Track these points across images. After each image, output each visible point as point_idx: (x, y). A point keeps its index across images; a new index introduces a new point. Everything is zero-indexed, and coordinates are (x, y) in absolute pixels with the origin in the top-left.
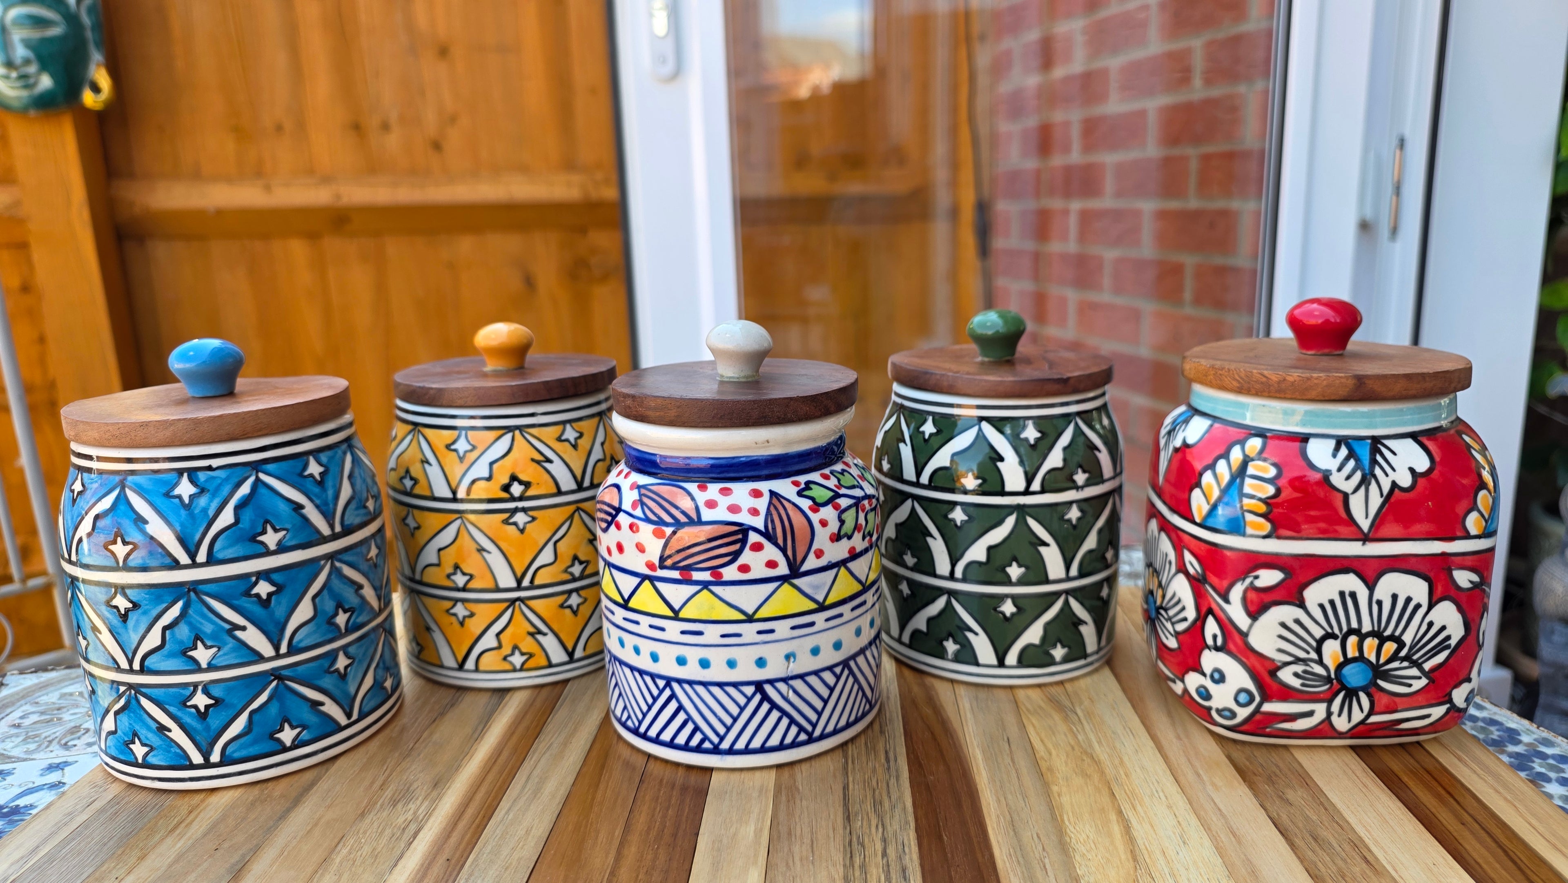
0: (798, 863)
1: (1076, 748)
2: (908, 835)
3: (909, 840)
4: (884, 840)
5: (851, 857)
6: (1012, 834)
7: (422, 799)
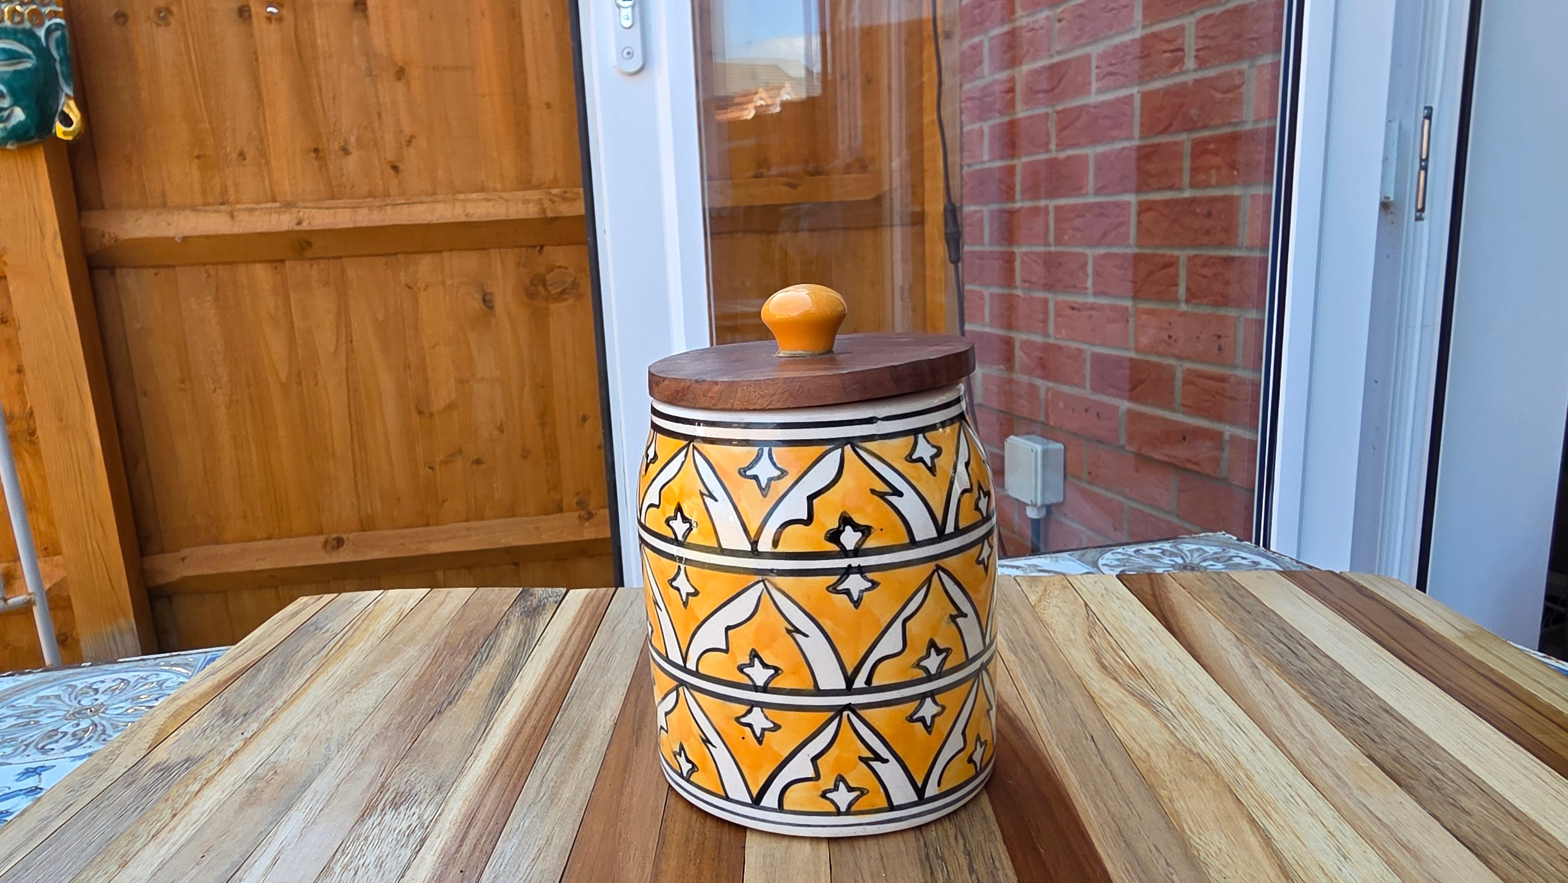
0: (868, 879)
1: (1178, 747)
2: (996, 847)
4: (968, 853)
5: (932, 873)
6: (1124, 845)
7: (425, 803)
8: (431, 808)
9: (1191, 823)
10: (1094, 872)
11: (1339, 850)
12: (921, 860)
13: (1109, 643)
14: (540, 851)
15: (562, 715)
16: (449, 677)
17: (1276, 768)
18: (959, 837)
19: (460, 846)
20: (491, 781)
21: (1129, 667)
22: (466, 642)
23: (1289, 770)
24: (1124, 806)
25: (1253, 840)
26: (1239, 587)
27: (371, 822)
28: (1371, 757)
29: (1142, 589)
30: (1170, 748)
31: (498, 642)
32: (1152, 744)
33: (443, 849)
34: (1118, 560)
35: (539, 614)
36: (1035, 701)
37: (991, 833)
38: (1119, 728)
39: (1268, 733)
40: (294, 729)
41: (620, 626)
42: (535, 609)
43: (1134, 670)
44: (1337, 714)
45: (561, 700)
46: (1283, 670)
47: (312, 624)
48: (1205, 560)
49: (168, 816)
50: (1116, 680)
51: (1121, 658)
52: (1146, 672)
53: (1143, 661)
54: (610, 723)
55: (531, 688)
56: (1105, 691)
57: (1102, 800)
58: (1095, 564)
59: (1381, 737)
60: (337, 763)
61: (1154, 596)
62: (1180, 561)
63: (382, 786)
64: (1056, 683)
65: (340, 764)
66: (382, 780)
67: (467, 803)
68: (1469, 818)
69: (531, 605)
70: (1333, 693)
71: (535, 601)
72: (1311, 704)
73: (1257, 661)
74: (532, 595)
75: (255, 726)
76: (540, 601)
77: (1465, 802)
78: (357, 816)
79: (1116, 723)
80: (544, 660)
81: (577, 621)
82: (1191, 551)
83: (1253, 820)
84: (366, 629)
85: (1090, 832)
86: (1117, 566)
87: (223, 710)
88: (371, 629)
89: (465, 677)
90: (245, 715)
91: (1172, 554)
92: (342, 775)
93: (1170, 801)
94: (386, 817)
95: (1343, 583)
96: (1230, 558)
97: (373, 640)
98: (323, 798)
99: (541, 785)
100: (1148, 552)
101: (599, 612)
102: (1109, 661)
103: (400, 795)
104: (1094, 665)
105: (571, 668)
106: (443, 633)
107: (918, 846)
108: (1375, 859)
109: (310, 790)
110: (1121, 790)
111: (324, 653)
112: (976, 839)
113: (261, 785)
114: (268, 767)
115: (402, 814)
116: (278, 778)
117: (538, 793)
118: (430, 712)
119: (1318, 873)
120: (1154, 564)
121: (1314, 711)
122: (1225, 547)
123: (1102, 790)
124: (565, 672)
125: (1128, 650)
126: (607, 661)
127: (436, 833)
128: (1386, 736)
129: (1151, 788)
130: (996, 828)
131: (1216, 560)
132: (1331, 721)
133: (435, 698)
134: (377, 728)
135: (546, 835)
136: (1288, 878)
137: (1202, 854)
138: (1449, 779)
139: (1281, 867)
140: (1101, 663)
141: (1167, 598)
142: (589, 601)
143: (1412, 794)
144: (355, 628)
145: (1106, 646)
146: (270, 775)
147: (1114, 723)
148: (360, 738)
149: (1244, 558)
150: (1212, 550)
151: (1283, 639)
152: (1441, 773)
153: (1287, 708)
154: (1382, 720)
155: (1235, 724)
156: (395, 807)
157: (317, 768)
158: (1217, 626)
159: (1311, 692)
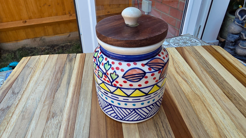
0: (145, 130)
1: (193, 92)
4: (162, 122)
5: (156, 128)
6: (188, 118)
7: (59, 115)
8: (60, 117)
9: (198, 112)
10: (184, 125)
11: (223, 117)
12: (154, 125)
13: (177, 66)
14: (84, 127)
15: (82, 89)
16: (58, 80)
17: (210, 97)
18: (160, 118)
19: (68, 127)
20: (71, 109)
21: (181, 72)
22: (59, 70)
23: (212, 97)
24: (186, 108)
25: (209, 115)
26: (196, 50)
27: (49, 122)
28: (224, 93)
29: (180, 51)
30: (191, 93)
31: (65, 69)
32: (188, 92)
33: (65, 128)
34: (173, 41)
35: (72, 61)
37: (165, 117)
38: (182, 88)
39: (207, 88)
40: (28, 97)
41: (88, 64)
42: (71, 60)
43: (182, 72)
44: (217, 82)
45: (80, 85)
46: (207, 72)
47: (27, 66)
48: (187, 41)
49: (6, 124)
50: (180, 75)
51: (180, 70)
52: (184, 73)
53: (183, 70)
54: (91, 91)
55: (74, 82)
56: (178, 78)
57: (182, 107)
58: (169, 42)
59: (225, 87)
60: (39, 106)
61: (182, 53)
62: (183, 41)
63: (50, 112)
64: (170, 77)
65: (40, 106)
66: (49, 110)
67: (67, 115)
68: (242, 107)
69: (70, 58)
70: (216, 77)
71: (71, 57)
72: (213, 80)
73: (202, 69)
74: (70, 56)
75: (20, 96)
77: (241, 103)
78: (46, 121)
80: (75, 74)
81: (80, 63)
82: (184, 38)
83: (208, 110)
84: (38, 67)
85: (182, 115)
86: (173, 43)
87: (13, 92)
88: (39, 67)
89: (61, 79)
90: (18, 93)
91: (182, 40)
92: (41, 109)
93: (194, 106)
94: (52, 120)
95: (212, 48)
96: (191, 40)
97: (40, 70)
98: (38, 116)
99: (81, 109)
100: (178, 39)
101: (84, 60)
102: (178, 70)
103: (53, 114)
104: (175, 72)
105: (81, 76)
106: (54, 67)
107: (153, 121)
108: (229, 119)
109: (35, 114)
110: (185, 104)
111: (31, 74)
112: (163, 118)
113: (24, 113)
114: (25, 108)
115: (55, 119)
116: (28, 111)
117: (81, 111)
118: (55, 90)
119: (220, 123)
120: (179, 42)
121: (213, 82)
122: (190, 37)
123: (182, 104)
124: (80, 77)
125: (181, 67)
126: (87, 74)
127: (62, 124)
128: (226, 87)
129: (190, 103)
130: (165, 115)
131: (189, 41)
132: (216, 84)
133: (56, 86)
134: (45, 95)
135: (84, 123)
136: (216, 125)
137: (201, 119)
138: (237, 97)
139: (215, 122)
140: (176, 71)
141: (185, 54)
142: (81, 57)
143: (232, 102)
144: (36, 66)
145: (176, 66)
146: (26, 110)
147: (181, 87)
148: (43, 98)
149: (193, 40)
150: (188, 38)
151: (205, 63)
152: (236, 96)
153: (209, 81)
154: (224, 83)
155: (201, 86)
156: (53, 117)
157: (35, 108)
158: (194, 60)
159: (212, 77)
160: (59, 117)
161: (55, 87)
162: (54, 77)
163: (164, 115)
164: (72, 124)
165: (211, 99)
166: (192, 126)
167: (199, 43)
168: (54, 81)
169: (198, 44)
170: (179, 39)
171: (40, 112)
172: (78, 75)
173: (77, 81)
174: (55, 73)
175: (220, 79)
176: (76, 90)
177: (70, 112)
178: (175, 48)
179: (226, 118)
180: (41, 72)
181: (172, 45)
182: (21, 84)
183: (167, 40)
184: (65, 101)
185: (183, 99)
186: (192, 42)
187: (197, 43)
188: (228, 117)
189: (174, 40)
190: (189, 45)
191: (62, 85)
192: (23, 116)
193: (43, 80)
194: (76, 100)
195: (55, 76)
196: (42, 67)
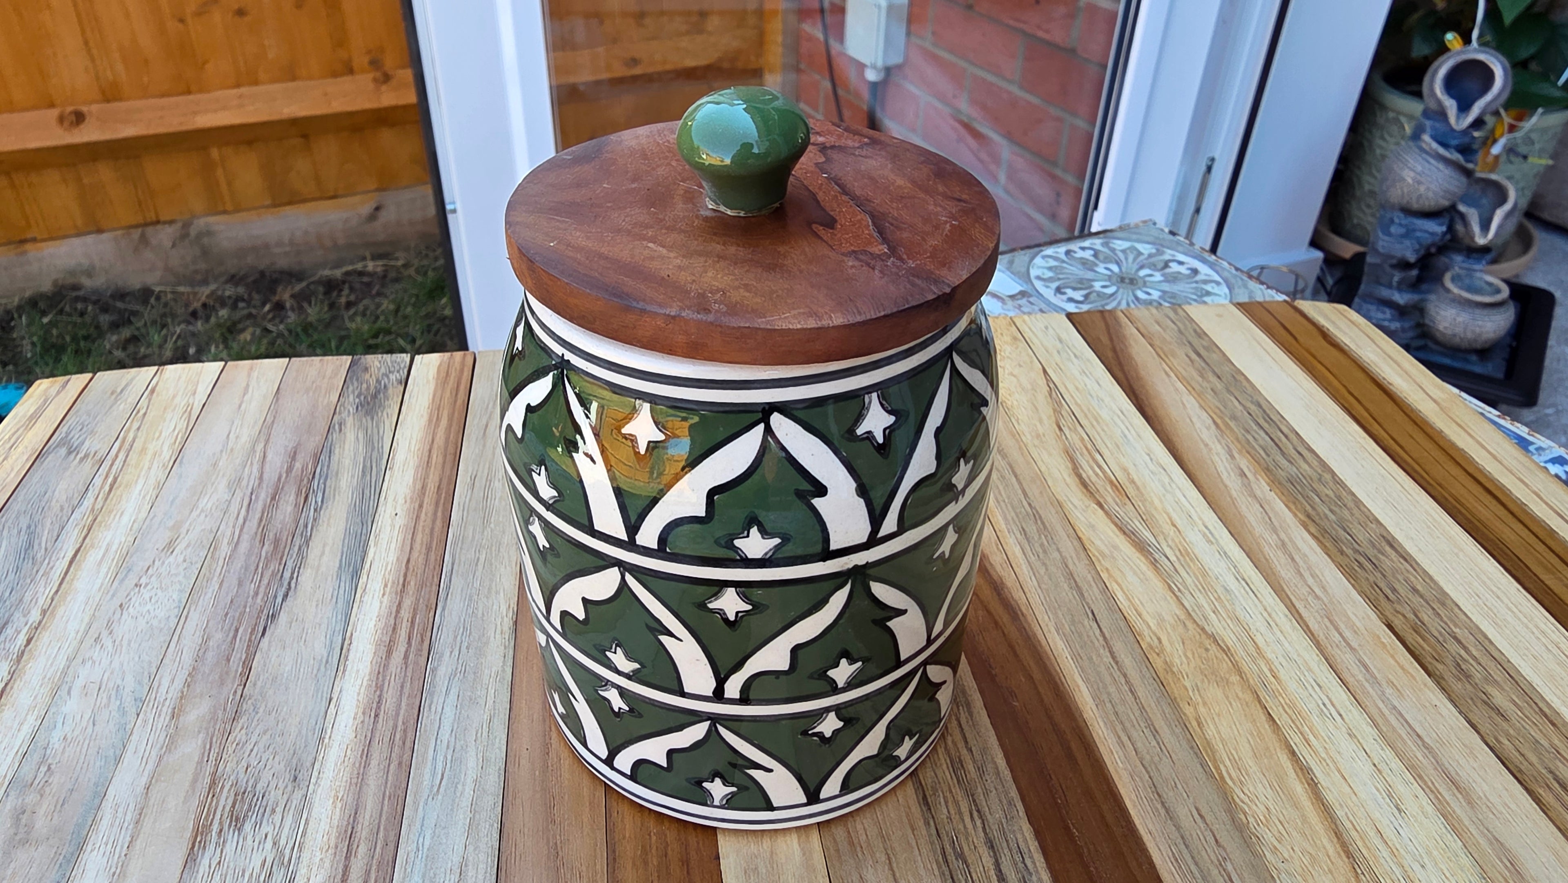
1: (1189, 624)
2: (1021, 829)
3: (1025, 840)
4: (991, 845)
6: (1163, 812)
7: (279, 810)
8: (288, 820)
9: (1228, 763)
10: (1140, 865)
11: (1390, 796)
12: (939, 867)
13: (1082, 440)
15: (444, 609)
16: (276, 542)
17: (1299, 655)
18: (975, 814)
20: (366, 754)
21: (1111, 482)
22: (290, 470)
23: (1312, 657)
24: (1151, 738)
25: (1299, 789)
26: (1201, 334)
27: (205, 861)
28: (1390, 627)
29: (1099, 339)
30: (1181, 629)
31: (334, 467)
32: (1161, 621)
34: (1050, 269)
35: (382, 405)
36: (1017, 550)
37: (1011, 803)
38: (1120, 595)
39: (1279, 590)
40: (65, 673)
41: (491, 426)
42: (375, 396)
43: (1117, 486)
44: (1342, 552)
45: (436, 580)
46: (1275, 482)
47: (62, 442)
48: (1142, 267)
50: (1100, 506)
51: (1100, 467)
52: (1131, 492)
53: (1125, 470)
54: (508, 623)
55: (392, 557)
56: (1092, 527)
57: (1124, 730)
58: (1026, 277)
59: (1394, 590)
62: (1115, 268)
63: (213, 783)
64: (1037, 517)
65: (145, 741)
66: (209, 769)
67: (339, 805)
68: (1505, 725)
69: (368, 388)
70: (1332, 517)
71: (373, 382)
72: (1313, 536)
73: (1244, 463)
76: (378, 381)
77: (1499, 699)
78: (184, 852)
79: (1116, 587)
80: (401, 501)
81: (434, 420)
82: (1124, 251)
83: (1293, 753)
84: (144, 450)
85: (1122, 791)
86: (1050, 280)
88: (152, 448)
89: (297, 541)
91: (1107, 260)
92: (150, 766)
93: (1200, 725)
94: (227, 847)
95: (1303, 321)
96: (1166, 265)
97: (157, 473)
98: (128, 818)
99: (434, 759)
100: (1080, 254)
101: (459, 402)
102: (1088, 472)
103: (240, 795)
104: (1072, 481)
105: (439, 514)
106: (255, 452)
107: (930, 835)
108: (1430, 809)
109: (107, 805)
110: (1142, 708)
111: (88, 503)
112: (995, 816)
113: (31, 798)
114: (36, 757)
115: (250, 838)
116: (55, 780)
117: (434, 774)
118: (259, 617)
119: (1377, 841)
120: (1090, 275)
121: (1319, 550)
122: (1160, 245)
123: (1120, 709)
124: (434, 522)
125: (1106, 453)
126: (486, 498)
127: (303, 871)
128: (1397, 586)
129: (1173, 703)
130: (1014, 793)
131: (1153, 266)
132: (1339, 566)
133: (262, 590)
134: (187, 659)
135: (457, 859)
136: (1349, 855)
137: (1251, 820)
138: (1475, 659)
139: (1338, 835)
140: (1080, 477)
141: (1130, 358)
142: (443, 377)
143: (1443, 689)
144: (127, 445)
145: (1078, 444)
146: (40, 775)
147: (1113, 586)
148: (165, 683)
149: (1181, 263)
150: (1146, 249)
151: (1261, 421)
152: (1465, 648)
153: (1289, 545)
154: (1390, 561)
155: (1242, 579)
156: (237, 821)
157: (111, 753)
158: (1191, 403)
159: (1309, 516)
160: (277, 818)
161: (256, 594)
162: (253, 524)
163: (1007, 793)
164: (368, 873)
165: (1310, 670)
166: (1193, 867)
167: (1218, 283)
168: (248, 555)
169: (1208, 287)
170: (1088, 255)
171: (140, 789)
172: (421, 506)
173: (415, 554)
174: (263, 495)
175: (1361, 536)
176: (405, 614)
177: (359, 780)
178: (1070, 316)
179: (1410, 805)
180: (160, 487)
181: (1048, 293)
182: (11, 576)
183: (1011, 262)
184: (324, 704)
185: (1125, 676)
186: (1174, 278)
187: (1205, 282)
188: (1424, 800)
189: (1056, 259)
190: (1156, 295)
191: (306, 578)
192: (19, 814)
193: (170, 547)
194: (406, 690)
195: (258, 516)
196: (167, 454)
